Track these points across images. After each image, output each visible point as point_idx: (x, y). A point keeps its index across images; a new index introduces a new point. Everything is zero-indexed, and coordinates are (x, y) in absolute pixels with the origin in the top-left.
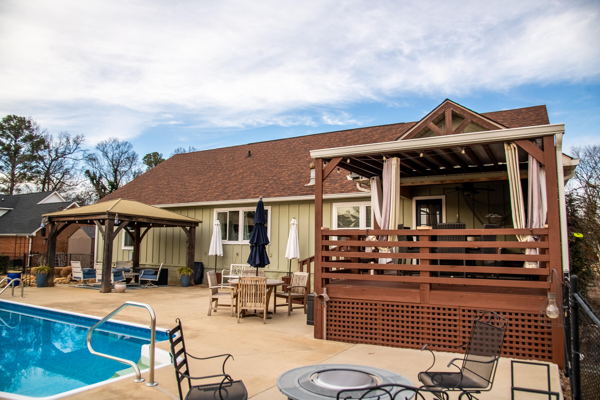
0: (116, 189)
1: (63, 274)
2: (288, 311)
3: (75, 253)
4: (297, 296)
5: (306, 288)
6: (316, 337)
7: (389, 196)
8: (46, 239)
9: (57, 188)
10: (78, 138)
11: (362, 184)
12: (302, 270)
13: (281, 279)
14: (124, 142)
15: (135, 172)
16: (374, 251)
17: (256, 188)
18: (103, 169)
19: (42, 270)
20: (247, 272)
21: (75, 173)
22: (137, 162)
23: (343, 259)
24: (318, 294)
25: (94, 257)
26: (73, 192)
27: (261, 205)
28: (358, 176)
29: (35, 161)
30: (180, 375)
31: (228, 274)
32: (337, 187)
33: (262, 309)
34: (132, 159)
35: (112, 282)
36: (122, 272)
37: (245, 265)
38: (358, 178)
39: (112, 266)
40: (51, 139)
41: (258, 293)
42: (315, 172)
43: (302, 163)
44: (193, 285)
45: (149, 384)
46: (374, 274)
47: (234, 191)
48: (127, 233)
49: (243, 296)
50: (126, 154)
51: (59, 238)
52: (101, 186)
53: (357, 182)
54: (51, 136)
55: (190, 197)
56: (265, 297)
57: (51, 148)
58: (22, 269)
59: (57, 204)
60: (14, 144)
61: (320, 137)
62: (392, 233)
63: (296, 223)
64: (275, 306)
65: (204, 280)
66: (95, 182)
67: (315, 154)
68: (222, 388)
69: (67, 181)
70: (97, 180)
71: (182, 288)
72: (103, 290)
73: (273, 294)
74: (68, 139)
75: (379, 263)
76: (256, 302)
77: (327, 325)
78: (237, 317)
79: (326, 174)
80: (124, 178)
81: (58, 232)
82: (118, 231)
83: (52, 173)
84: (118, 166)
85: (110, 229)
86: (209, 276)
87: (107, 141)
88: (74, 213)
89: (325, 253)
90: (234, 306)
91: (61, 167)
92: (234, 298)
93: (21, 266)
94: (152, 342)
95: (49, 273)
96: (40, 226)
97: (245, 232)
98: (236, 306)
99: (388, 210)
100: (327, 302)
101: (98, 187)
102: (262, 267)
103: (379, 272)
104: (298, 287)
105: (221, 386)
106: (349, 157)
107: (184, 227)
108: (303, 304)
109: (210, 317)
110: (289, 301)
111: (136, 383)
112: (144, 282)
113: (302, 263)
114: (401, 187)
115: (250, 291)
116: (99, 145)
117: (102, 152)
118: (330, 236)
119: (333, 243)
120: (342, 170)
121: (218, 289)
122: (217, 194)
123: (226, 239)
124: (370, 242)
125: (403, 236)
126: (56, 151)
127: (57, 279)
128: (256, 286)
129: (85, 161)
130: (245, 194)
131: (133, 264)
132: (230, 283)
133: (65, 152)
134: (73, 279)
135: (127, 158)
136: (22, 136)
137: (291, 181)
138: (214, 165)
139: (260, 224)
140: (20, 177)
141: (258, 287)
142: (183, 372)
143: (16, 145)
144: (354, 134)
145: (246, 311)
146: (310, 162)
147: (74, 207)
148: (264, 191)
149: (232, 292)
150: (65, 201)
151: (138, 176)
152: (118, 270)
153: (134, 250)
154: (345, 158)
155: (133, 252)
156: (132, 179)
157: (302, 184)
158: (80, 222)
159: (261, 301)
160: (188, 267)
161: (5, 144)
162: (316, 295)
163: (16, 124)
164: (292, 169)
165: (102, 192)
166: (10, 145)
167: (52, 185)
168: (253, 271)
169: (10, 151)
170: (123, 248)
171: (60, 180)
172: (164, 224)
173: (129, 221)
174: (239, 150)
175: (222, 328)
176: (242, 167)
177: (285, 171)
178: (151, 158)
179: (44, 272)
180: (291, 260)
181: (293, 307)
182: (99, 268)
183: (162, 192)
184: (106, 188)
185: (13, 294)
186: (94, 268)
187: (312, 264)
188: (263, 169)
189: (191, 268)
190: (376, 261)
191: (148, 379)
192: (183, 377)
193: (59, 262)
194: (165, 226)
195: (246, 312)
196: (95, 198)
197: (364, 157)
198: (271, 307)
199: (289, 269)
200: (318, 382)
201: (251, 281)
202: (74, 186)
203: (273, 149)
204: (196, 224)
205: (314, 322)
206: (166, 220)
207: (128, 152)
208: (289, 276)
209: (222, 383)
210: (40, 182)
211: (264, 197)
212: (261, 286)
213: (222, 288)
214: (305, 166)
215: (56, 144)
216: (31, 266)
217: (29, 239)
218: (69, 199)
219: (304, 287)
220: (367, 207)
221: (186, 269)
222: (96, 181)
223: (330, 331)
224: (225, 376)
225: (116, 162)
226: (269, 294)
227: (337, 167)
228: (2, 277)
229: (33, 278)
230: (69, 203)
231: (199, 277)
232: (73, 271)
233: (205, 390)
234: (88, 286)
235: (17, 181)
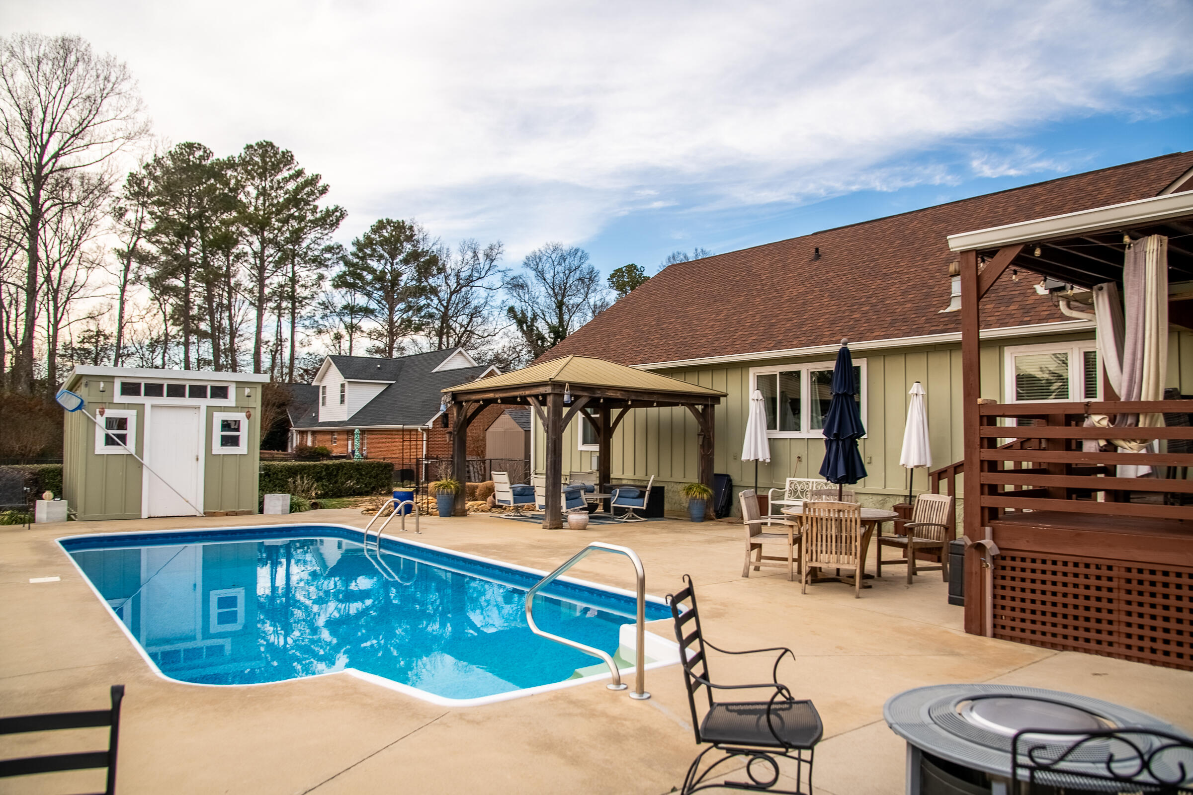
0: (563, 338)
1: (479, 495)
2: (906, 575)
3: (500, 457)
4: (926, 544)
5: (946, 529)
6: (968, 629)
7: (1141, 325)
8: (450, 433)
9: (462, 342)
10: (491, 249)
11: (1072, 303)
12: (936, 490)
13: (893, 508)
14: (573, 250)
15: (595, 305)
16: (1103, 450)
17: (833, 323)
18: (537, 303)
19: (446, 486)
20: (818, 494)
21: (491, 313)
22: (597, 285)
23: (1031, 467)
24: (972, 539)
25: (530, 466)
26: (488, 347)
27: (844, 357)
28: (1062, 284)
29: (423, 297)
30: (693, 680)
31: (781, 497)
32: (1013, 312)
33: (852, 567)
34: (589, 280)
35: (564, 510)
36: (579, 492)
37: (815, 480)
38: (1063, 289)
39: (563, 482)
40: (448, 256)
41: (844, 535)
42: (960, 282)
43: (931, 264)
44: (712, 519)
45: (635, 696)
46: (1106, 500)
47: (789, 330)
48: (587, 419)
49: (812, 541)
50: (578, 272)
51: (471, 432)
52: (536, 335)
53: (1060, 299)
54: (448, 249)
55: (702, 346)
56: (858, 544)
57: (449, 271)
58: (414, 485)
59: (463, 371)
60: (389, 268)
61: (970, 206)
62: (1149, 408)
63: (921, 393)
64: (880, 563)
65: (734, 510)
66: (525, 328)
67: (958, 242)
68: (771, 712)
69: (479, 328)
70: (529, 324)
71: (691, 523)
72: (548, 525)
73: (874, 539)
74: (475, 252)
75: (1118, 476)
76: (839, 553)
77: (994, 606)
78: (800, 582)
79: (985, 286)
80: (576, 318)
81: (468, 421)
82: (570, 415)
83: (453, 316)
84: (563, 296)
85: (557, 412)
86: (744, 501)
87: (542, 249)
88: (493, 385)
89: (988, 454)
90: (794, 560)
91: (467, 304)
92: (794, 544)
93: (413, 481)
94: (639, 621)
95: (457, 493)
96: (438, 410)
97: (814, 415)
98: (799, 560)
99: (1139, 356)
100: (994, 558)
101: (531, 337)
102: (850, 484)
103: (1119, 495)
104: (929, 525)
105: (769, 708)
106: (1039, 243)
107: (691, 406)
108: (939, 561)
109: (747, 580)
110: (910, 554)
111: (612, 692)
112: (620, 512)
113: (937, 476)
114: (1171, 304)
115: (827, 530)
116: (528, 258)
117: (535, 272)
118: (998, 419)
119: (1008, 432)
120: (1024, 273)
121: (763, 527)
122: (754, 338)
123: (775, 428)
124: (1093, 428)
125: (1179, 415)
126: (458, 276)
127: (470, 503)
128: (839, 521)
129: (506, 290)
130: (811, 336)
131: (600, 477)
132: (785, 515)
133: (471, 276)
134: (497, 503)
135: (580, 279)
136: (402, 255)
137: (909, 305)
138: (745, 281)
139: (845, 395)
140: (403, 326)
141: (844, 522)
142: (698, 674)
143: (393, 271)
144: (1051, 191)
145: (818, 570)
146: (949, 261)
147: (491, 374)
148: (852, 328)
149: (789, 531)
150: (477, 365)
151: (601, 313)
152: (573, 487)
153: (600, 451)
154: (1028, 246)
155: (598, 454)
156: (589, 317)
157: (933, 309)
158: (505, 401)
159: (849, 552)
160: (702, 483)
161: (376, 271)
162: (969, 543)
163: (391, 234)
164: (909, 280)
165: (538, 345)
166: (384, 271)
167: (454, 337)
168: (833, 492)
169: (385, 281)
170: (581, 447)
171: (466, 328)
172: (653, 402)
173: (590, 397)
174: (795, 248)
175: (770, 603)
176: (803, 282)
177: (894, 284)
178: (623, 276)
179: (449, 490)
180: (912, 469)
181: (917, 566)
182: (539, 483)
183: (647, 340)
184: (545, 338)
185: (403, 528)
186: (532, 485)
187: (960, 478)
188: (847, 283)
189: (708, 485)
190: (1110, 471)
191: (633, 685)
192: (698, 684)
193: (472, 473)
194: (655, 404)
195: (819, 573)
196: (527, 357)
197: (1075, 240)
198: (871, 564)
199: (909, 489)
200: (972, 718)
201: (829, 511)
202: (490, 337)
203: (866, 239)
204: (716, 398)
205: (965, 599)
206: (658, 394)
207: (580, 269)
208: (908, 502)
209: (772, 702)
210: (433, 333)
211: (851, 340)
212: (849, 521)
213: (769, 524)
214: (939, 271)
215: (456, 263)
216: (428, 480)
217: (423, 434)
218: (483, 361)
219: (941, 525)
220: (1086, 354)
221: (699, 487)
222: (528, 327)
223: (1000, 620)
224: (778, 687)
225: (560, 288)
226: (866, 538)
227: (1013, 268)
228: (386, 498)
229: (433, 502)
230: (484, 368)
231: (723, 504)
232: (496, 490)
233: (740, 712)
234: (522, 516)
235: (398, 334)
